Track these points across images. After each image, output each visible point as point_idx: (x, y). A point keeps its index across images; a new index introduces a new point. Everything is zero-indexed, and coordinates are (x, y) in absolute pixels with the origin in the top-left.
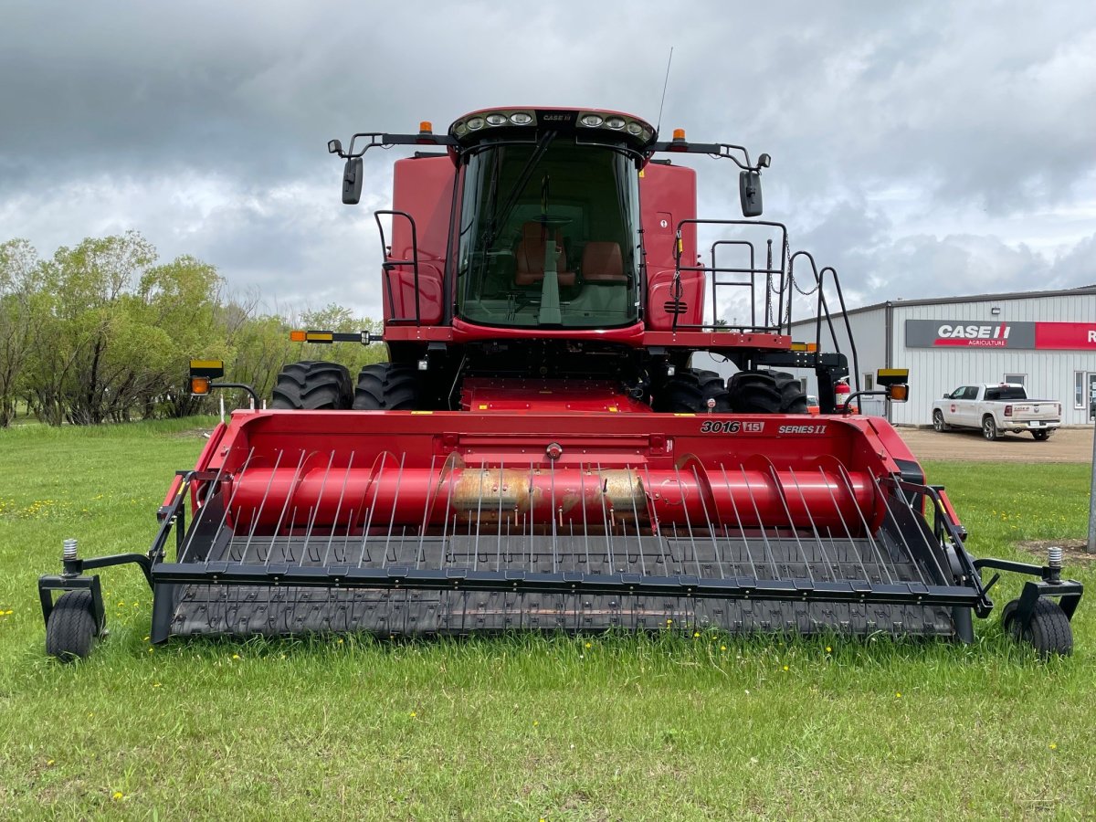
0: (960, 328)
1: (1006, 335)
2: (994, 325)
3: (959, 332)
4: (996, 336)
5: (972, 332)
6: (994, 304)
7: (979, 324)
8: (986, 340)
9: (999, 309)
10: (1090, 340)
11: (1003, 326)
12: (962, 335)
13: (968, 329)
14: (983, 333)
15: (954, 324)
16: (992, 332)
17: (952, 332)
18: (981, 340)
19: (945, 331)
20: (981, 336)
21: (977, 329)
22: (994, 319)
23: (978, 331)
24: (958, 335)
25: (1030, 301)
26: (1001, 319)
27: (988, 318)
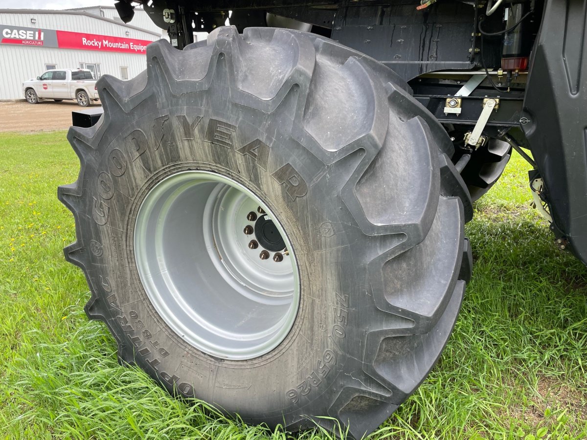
0: (15, 31)
1: (42, 38)
2: (34, 30)
3: (15, 35)
4: (37, 38)
5: (22, 35)
6: (32, 16)
7: (26, 29)
8: (32, 41)
9: (35, 20)
10: (84, 44)
11: (40, 31)
12: (17, 37)
13: (21, 32)
14: (29, 36)
15: (12, 28)
16: (34, 35)
17: (11, 34)
18: (29, 40)
19: (7, 33)
20: (28, 38)
21: (25, 32)
22: (33, 26)
23: (26, 34)
24: (15, 36)
25: (51, 16)
26: (37, 26)
27: (30, 26)
